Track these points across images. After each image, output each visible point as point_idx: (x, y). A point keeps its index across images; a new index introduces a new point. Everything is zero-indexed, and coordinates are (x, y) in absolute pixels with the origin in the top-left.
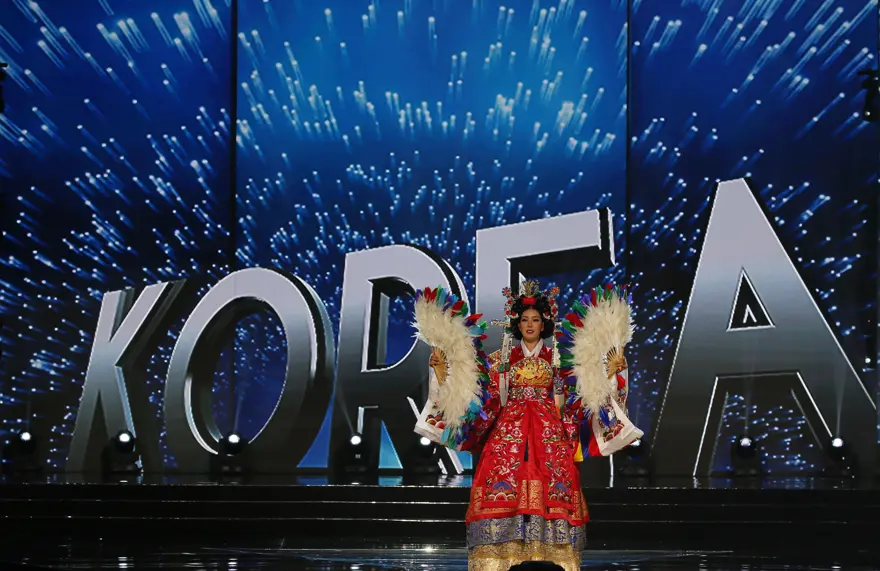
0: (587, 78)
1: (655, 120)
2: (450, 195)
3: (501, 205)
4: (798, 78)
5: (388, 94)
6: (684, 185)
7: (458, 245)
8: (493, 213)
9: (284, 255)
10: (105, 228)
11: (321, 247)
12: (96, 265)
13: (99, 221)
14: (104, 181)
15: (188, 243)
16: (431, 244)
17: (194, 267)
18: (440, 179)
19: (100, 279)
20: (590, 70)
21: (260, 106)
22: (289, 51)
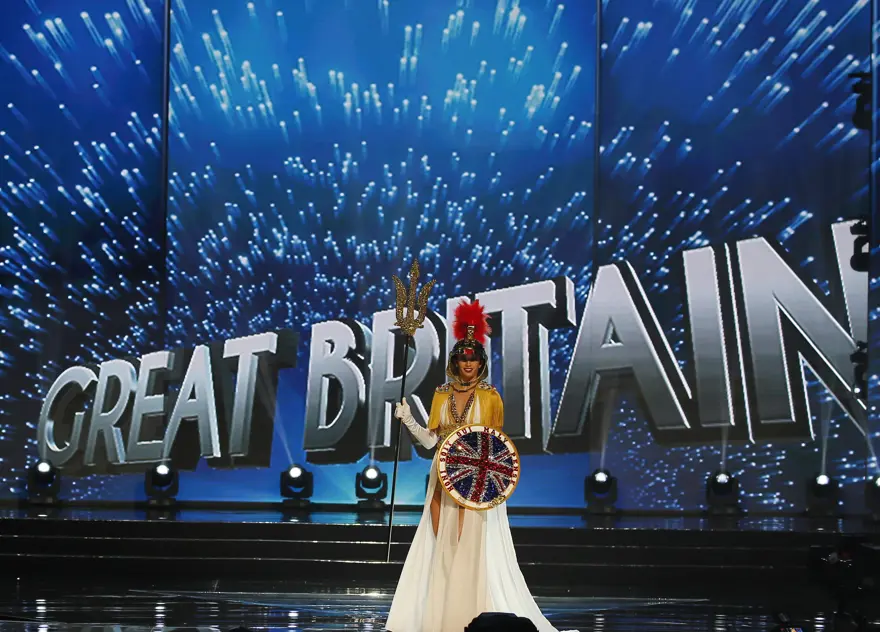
0: (561, 53)
1: (624, 129)
2: (401, 193)
3: (459, 206)
4: (778, 86)
5: (332, 73)
6: (655, 199)
7: (410, 252)
8: (450, 215)
9: (213, 262)
10: (28, 242)
11: (256, 253)
12: (18, 281)
13: (22, 233)
14: (27, 191)
15: (117, 258)
16: (379, 250)
17: (122, 284)
18: (390, 175)
19: (21, 296)
20: (565, 45)
21: (185, 86)
22: (218, 21)
